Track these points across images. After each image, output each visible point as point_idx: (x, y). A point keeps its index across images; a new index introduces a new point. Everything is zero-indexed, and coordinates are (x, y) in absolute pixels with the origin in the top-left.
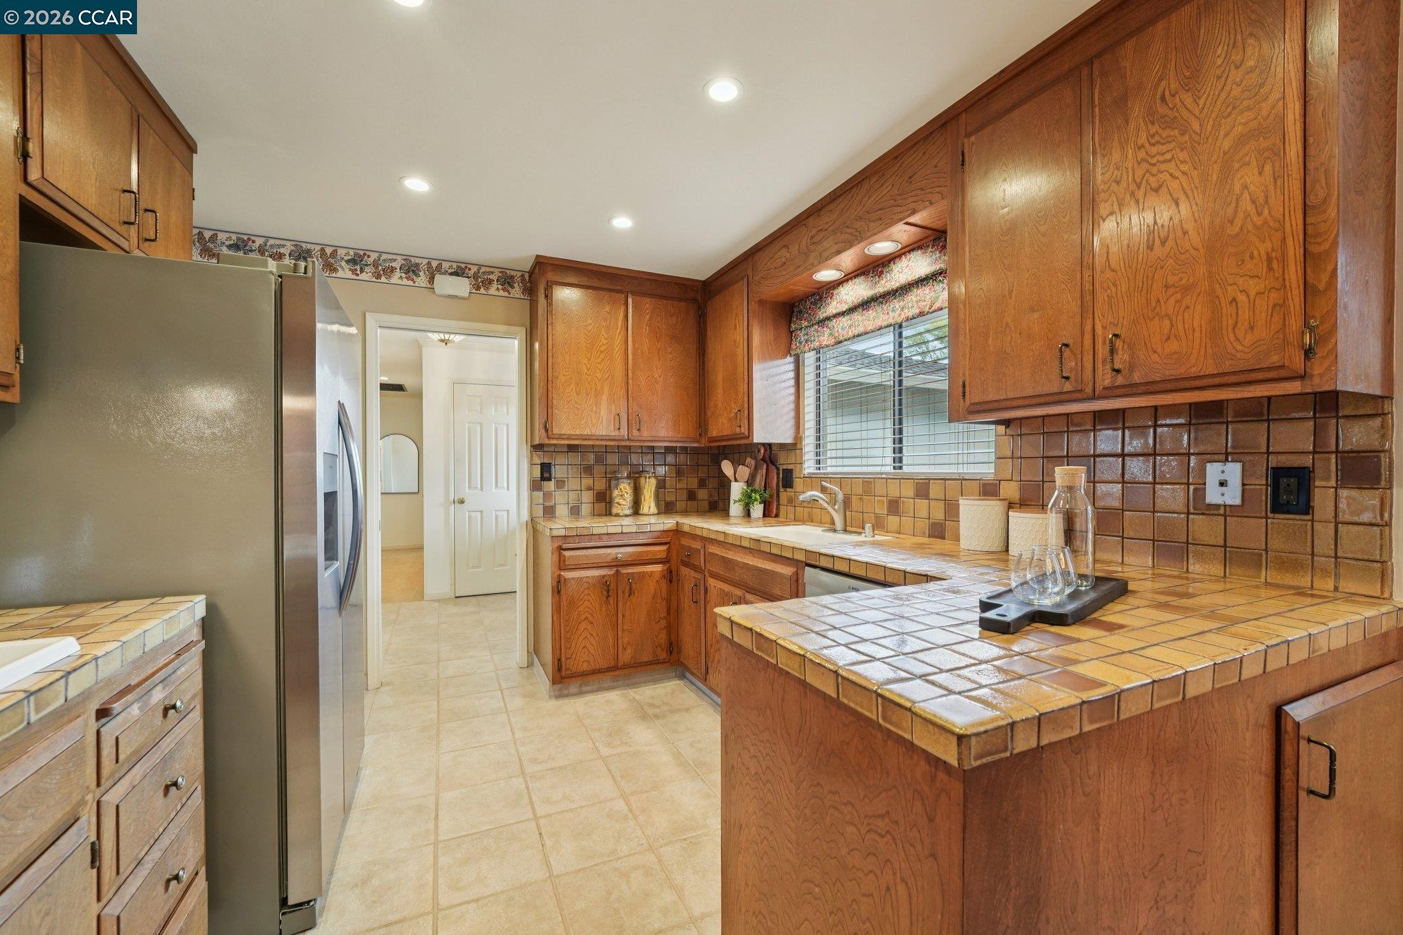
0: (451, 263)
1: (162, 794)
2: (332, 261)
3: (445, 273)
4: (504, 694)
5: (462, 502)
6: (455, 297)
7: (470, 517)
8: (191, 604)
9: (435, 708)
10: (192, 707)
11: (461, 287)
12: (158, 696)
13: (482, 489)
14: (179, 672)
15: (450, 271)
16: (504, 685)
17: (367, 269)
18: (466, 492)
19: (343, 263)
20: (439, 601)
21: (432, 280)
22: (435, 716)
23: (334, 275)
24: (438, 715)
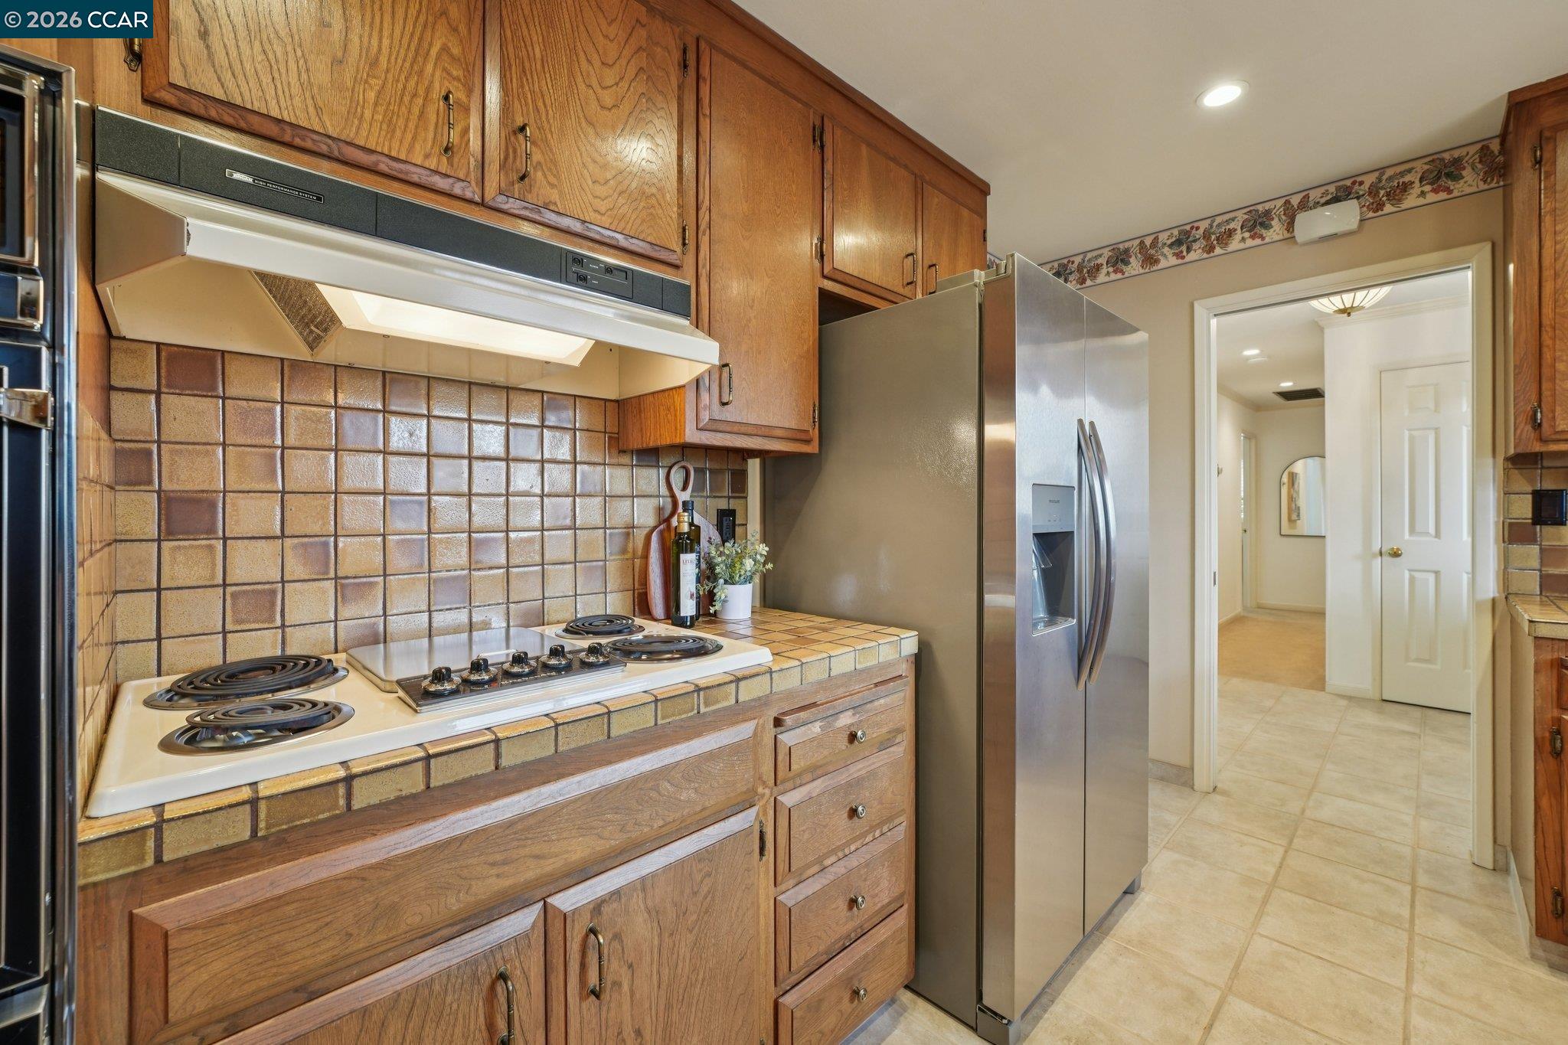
0: (1326, 188)
1: (846, 815)
2: (1152, 252)
3: (1317, 204)
4: (1418, 897)
5: (1396, 554)
6: (1334, 236)
7: (1412, 580)
8: (896, 638)
9: (1277, 859)
10: (897, 741)
11: (1345, 216)
12: (846, 720)
13: (1438, 535)
14: (876, 703)
15: (1323, 200)
16: (1423, 880)
17: (1196, 246)
18: (1404, 539)
19: (1166, 250)
20: (1350, 698)
21: (1290, 226)
22: (1272, 870)
23: (1155, 268)
24: (1277, 873)
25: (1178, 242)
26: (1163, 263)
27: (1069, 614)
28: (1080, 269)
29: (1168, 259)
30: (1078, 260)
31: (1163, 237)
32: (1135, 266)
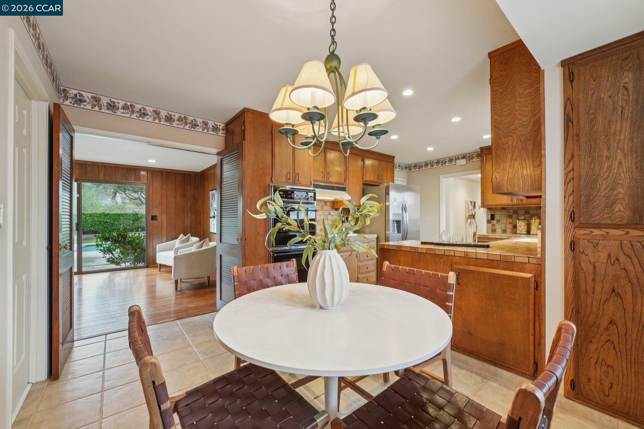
25: (437, 163)
26: (434, 167)
27: (400, 233)
28: (419, 166)
29: (435, 166)
30: (418, 164)
31: (434, 161)
32: (429, 167)
